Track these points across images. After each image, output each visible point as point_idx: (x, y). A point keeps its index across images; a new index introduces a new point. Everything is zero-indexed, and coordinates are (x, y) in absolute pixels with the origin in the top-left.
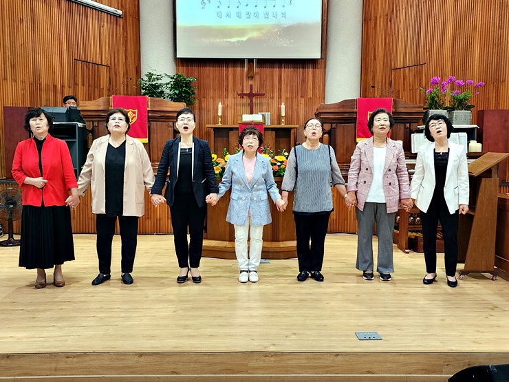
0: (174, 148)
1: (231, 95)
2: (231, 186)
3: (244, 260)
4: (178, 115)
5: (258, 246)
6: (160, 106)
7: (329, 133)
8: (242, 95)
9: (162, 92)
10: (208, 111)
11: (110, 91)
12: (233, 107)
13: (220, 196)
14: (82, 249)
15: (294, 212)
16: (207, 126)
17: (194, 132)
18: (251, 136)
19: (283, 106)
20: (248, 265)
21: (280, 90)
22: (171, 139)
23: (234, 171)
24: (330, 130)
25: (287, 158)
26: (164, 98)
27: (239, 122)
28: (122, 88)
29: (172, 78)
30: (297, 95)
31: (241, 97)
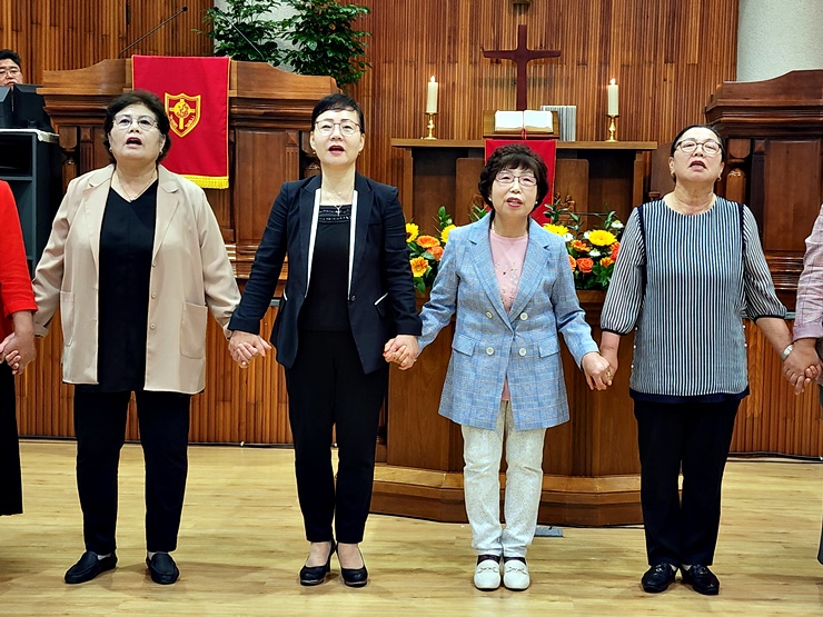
0: (302, 203)
1: (463, 54)
2: (454, 316)
3: (488, 526)
4: (317, 113)
5: (528, 487)
6: (262, 85)
7: (745, 166)
8: (496, 56)
9: (272, 46)
10: (399, 100)
11: (128, 44)
12: (469, 89)
13: (423, 343)
14: (41, 482)
15: (634, 393)
16: (396, 142)
17: (358, 160)
18: (517, 171)
19: (613, 89)
20: (501, 540)
21: (605, 40)
22: (292, 178)
23: (465, 270)
24: (748, 160)
25: (619, 238)
26: (277, 64)
27: (487, 132)
28: (160, 35)
29: (298, 7)
30: (655, 56)
31: (492, 62)
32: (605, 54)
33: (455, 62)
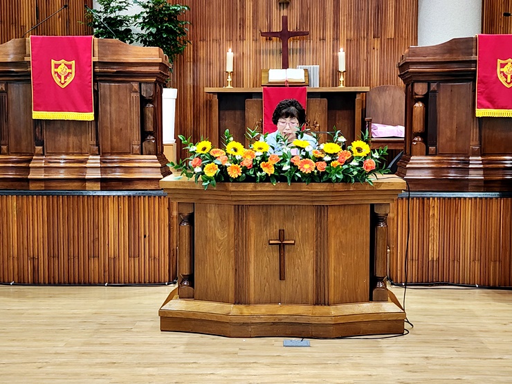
1: (249, 34)
7: (425, 99)
8: (269, 35)
9: (128, 31)
10: (210, 64)
12: (253, 57)
16: (208, 89)
19: (342, 55)
21: (336, 25)
22: (135, 113)
24: (426, 96)
25: (343, 148)
26: (132, 42)
27: (264, 82)
28: (59, 24)
29: (145, 7)
30: (367, 34)
31: (266, 39)
32: (337, 33)
33: (244, 40)
